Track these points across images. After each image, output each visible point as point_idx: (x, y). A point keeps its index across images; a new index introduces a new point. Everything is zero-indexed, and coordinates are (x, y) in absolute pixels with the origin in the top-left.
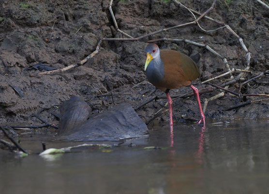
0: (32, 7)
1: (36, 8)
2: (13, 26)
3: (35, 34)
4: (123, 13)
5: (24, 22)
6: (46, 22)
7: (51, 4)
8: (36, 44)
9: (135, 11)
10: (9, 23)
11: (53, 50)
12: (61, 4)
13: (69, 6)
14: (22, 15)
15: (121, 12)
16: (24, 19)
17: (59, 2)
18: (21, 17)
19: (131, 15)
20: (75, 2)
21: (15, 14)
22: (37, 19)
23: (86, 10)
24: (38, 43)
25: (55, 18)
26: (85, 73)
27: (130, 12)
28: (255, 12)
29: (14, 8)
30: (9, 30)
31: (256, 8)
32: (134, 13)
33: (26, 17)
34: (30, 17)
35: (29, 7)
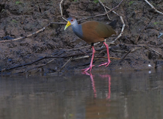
0: (21, 4)
1: (23, 4)
2: (8, 14)
3: (17, 19)
4: (72, 8)
5: (15, 12)
6: (27, 12)
7: (33, 2)
8: (14, 25)
9: (79, 7)
10: (6, 13)
11: (22, 29)
12: (39, 2)
13: (43, 4)
14: (14, 8)
15: (71, 7)
16: (15, 10)
17: (38, 1)
18: (14, 9)
19: (77, 9)
20: (48, 1)
21: (11, 7)
22: (21, 11)
23: (51, 6)
24: (16, 25)
25: (34, 10)
26: (26, 42)
27: (76, 7)
28: (145, 9)
29: (11, 4)
30: (6, 17)
31: (145, 7)
32: (79, 8)
33: (16, 9)
34: (18, 9)
35: (20, 4)
